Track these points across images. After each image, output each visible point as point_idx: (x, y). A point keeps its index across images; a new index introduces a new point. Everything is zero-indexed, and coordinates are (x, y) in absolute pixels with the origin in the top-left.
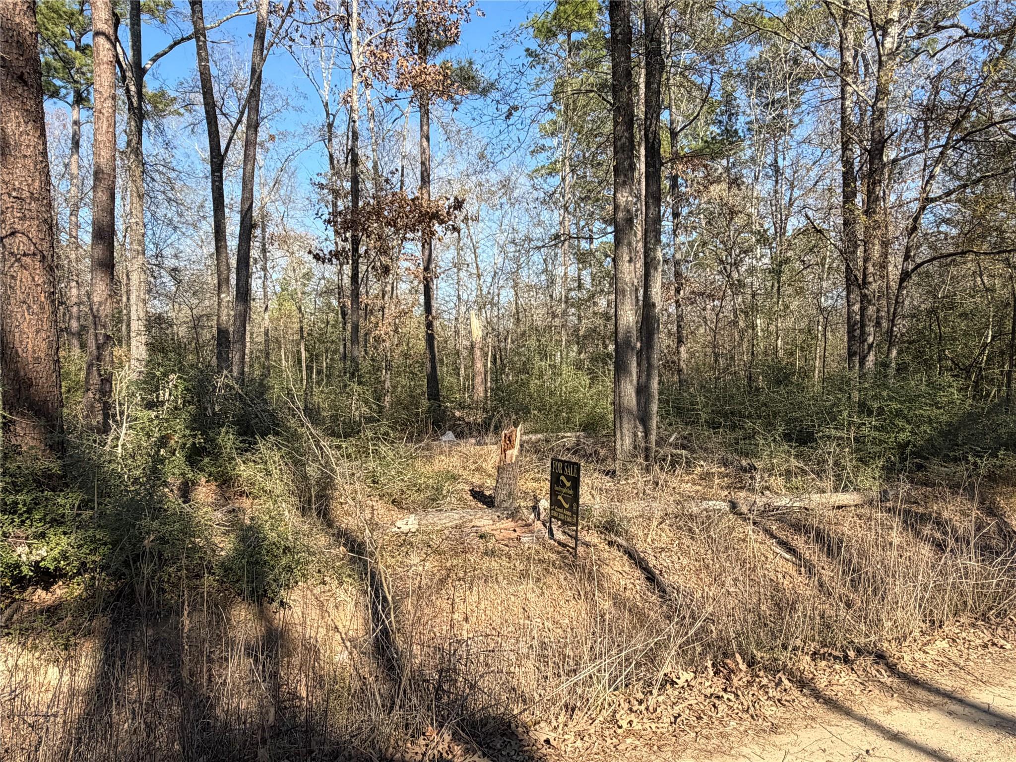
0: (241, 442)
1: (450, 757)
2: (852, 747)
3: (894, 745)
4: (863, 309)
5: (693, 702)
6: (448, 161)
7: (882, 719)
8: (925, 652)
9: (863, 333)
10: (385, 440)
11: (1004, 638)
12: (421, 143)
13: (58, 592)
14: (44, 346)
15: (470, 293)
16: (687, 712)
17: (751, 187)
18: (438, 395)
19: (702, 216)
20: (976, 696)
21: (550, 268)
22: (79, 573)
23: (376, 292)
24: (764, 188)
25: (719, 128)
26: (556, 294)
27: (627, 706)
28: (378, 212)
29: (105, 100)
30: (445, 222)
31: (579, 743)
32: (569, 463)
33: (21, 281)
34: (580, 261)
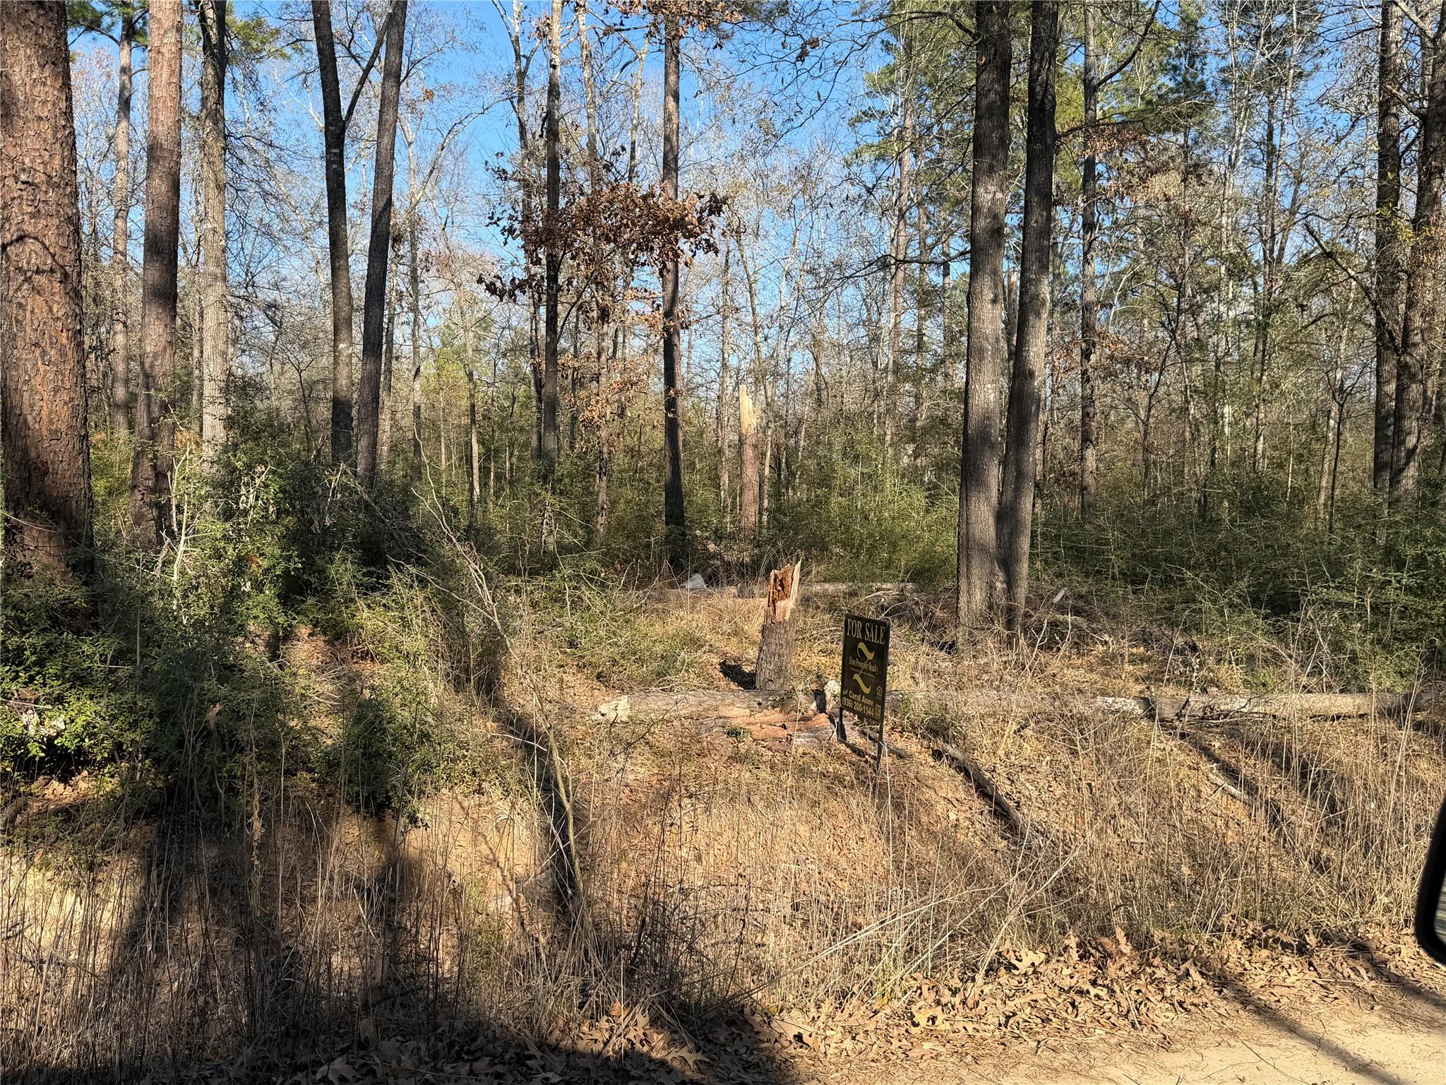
0: (364, 575)
1: (646, 1049)
2: (1291, 1079)
4: (1401, 390)
5: (1039, 996)
6: (710, 134)
7: (1348, 1041)
9: (1400, 430)
10: (591, 580)
12: (666, 104)
13: (83, 785)
14: (65, 412)
15: (741, 357)
16: (1028, 1010)
18: (683, 517)
22: (111, 759)
25: (1173, 78)
27: (932, 996)
28: (587, 217)
29: (166, 32)
30: (695, 235)
31: (848, 1044)
32: (873, 622)
33: (32, 312)
34: (922, 304)
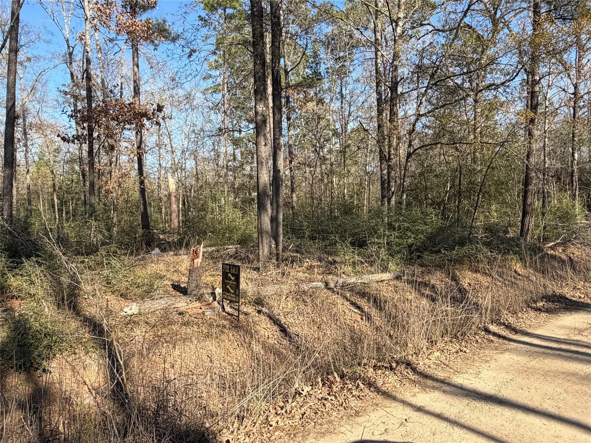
2: (398, 419)
3: (419, 414)
4: (389, 173)
5: (312, 404)
6: (151, 81)
7: (412, 400)
8: (429, 359)
9: (389, 185)
10: (115, 256)
11: (466, 347)
12: (133, 69)
15: (167, 161)
16: (309, 410)
17: (329, 104)
18: (149, 226)
19: (302, 120)
20: (455, 380)
21: (216, 148)
23: (106, 161)
24: (336, 105)
25: (311, 70)
26: (220, 163)
27: (274, 412)
28: (105, 112)
30: (151, 119)
32: (234, 266)
34: (234, 144)
